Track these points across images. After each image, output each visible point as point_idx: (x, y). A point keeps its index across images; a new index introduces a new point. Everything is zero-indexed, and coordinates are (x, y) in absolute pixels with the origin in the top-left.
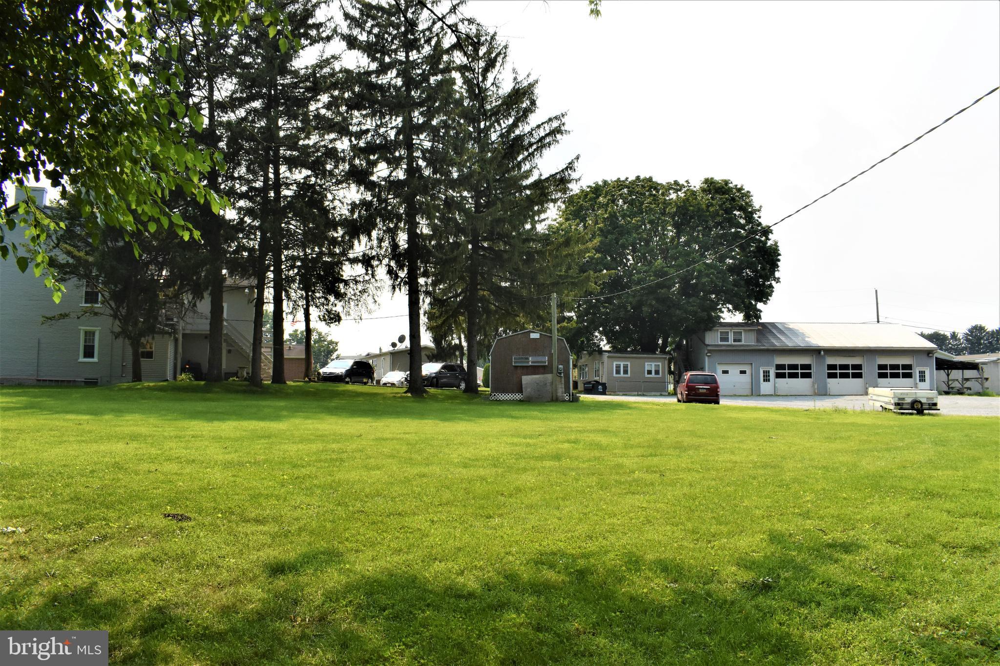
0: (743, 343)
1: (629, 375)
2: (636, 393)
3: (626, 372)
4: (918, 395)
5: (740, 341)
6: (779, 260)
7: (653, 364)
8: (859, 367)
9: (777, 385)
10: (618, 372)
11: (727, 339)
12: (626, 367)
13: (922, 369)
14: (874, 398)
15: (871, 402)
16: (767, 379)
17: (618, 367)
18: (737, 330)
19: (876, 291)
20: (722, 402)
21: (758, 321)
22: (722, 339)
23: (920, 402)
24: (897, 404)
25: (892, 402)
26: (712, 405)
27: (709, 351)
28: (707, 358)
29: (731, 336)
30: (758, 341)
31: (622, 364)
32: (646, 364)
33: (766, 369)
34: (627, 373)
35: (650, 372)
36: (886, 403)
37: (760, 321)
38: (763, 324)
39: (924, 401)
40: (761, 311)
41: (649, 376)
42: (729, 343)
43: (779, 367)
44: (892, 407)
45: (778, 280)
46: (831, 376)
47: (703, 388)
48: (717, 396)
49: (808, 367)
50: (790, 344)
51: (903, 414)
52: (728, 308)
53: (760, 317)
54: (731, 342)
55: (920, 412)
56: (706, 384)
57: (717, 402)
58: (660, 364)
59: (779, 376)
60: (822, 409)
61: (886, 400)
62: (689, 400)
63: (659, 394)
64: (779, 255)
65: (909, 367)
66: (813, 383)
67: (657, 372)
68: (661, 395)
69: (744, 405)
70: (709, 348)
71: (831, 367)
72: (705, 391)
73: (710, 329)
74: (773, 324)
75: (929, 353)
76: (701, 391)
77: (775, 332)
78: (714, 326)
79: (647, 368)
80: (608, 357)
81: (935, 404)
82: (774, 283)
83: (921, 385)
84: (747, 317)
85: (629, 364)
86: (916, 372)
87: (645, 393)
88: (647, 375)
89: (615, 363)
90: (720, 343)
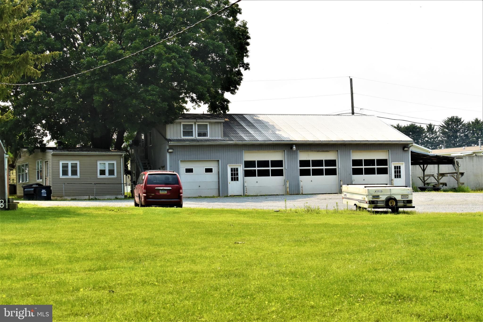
0: (208, 137)
1: (78, 176)
2: (87, 197)
3: (74, 172)
4: (393, 192)
5: (205, 135)
6: (248, 44)
7: (107, 163)
8: (332, 163)
9: (246, 184)
10: (65, 173)
11: (190, 133)
12: (74, 167)
13: (397, 164)
14: (348, 196)
15: (345, 201)
16: (235, 177)
17: (65, 167)
18: (202, 122)
19: (351, 80)
20: (186, 204)
21: (225, 112)
22: (186, 133)
23: (395, 199)
24: (371, 202)
25: (367, 200)
26: (174, 209)
27: (171, 147)
28: (168, 155)
29: (195, 130)
30: (225, 134)
31: (70, 163)
32: (99, 163)
33: (234, 166)
34: (76, 174)
35: (103, 172)
36: (360, 201)
37: (227, 113)
38: (231, 116)
39: (398, 198)
40: (228, 102)
41: (102, 177)
42: (193, 138)
43: (248, 164)
44: (366, 206)
45: (247, 67)
46: (304, 173)
47: (164, 189)
48: (180, 198)
49: (279, 163)
50: (259, 138)
51: (377, 212)
52: (192, 97)
53: (227, 108)
54: (195, 136)
55: (395, 210)
56: (167, 184)
57: (180, 206)
58: (115, 162)
59: (248, 174)
60: (293, 209)
61: (360, 198)
62: (147, 204)
63: (114, 197)
64: (249, 38)
65: (384, 162)
66: (285, 182)
67: (111, 172)
68: (117, 199)
69: (210, 208)
70: (171, 143)
71: (304, 163)
72: (166, 192)
73: (172, 122)
74: (241, 116)
75: (404, 146)
76: (161, 192)
77: (243, 124)
78: (176, 118)
79: (99, 167)
80: (53, 155)
81: (410, 202)
82: (242, 69)
83: (397, 181)
84: (212, 107)
85: (78, 163)
86: (391, 167)
87: (97, 197)
88: (99, 176)
89: (61, 163)
90: (183, 137)
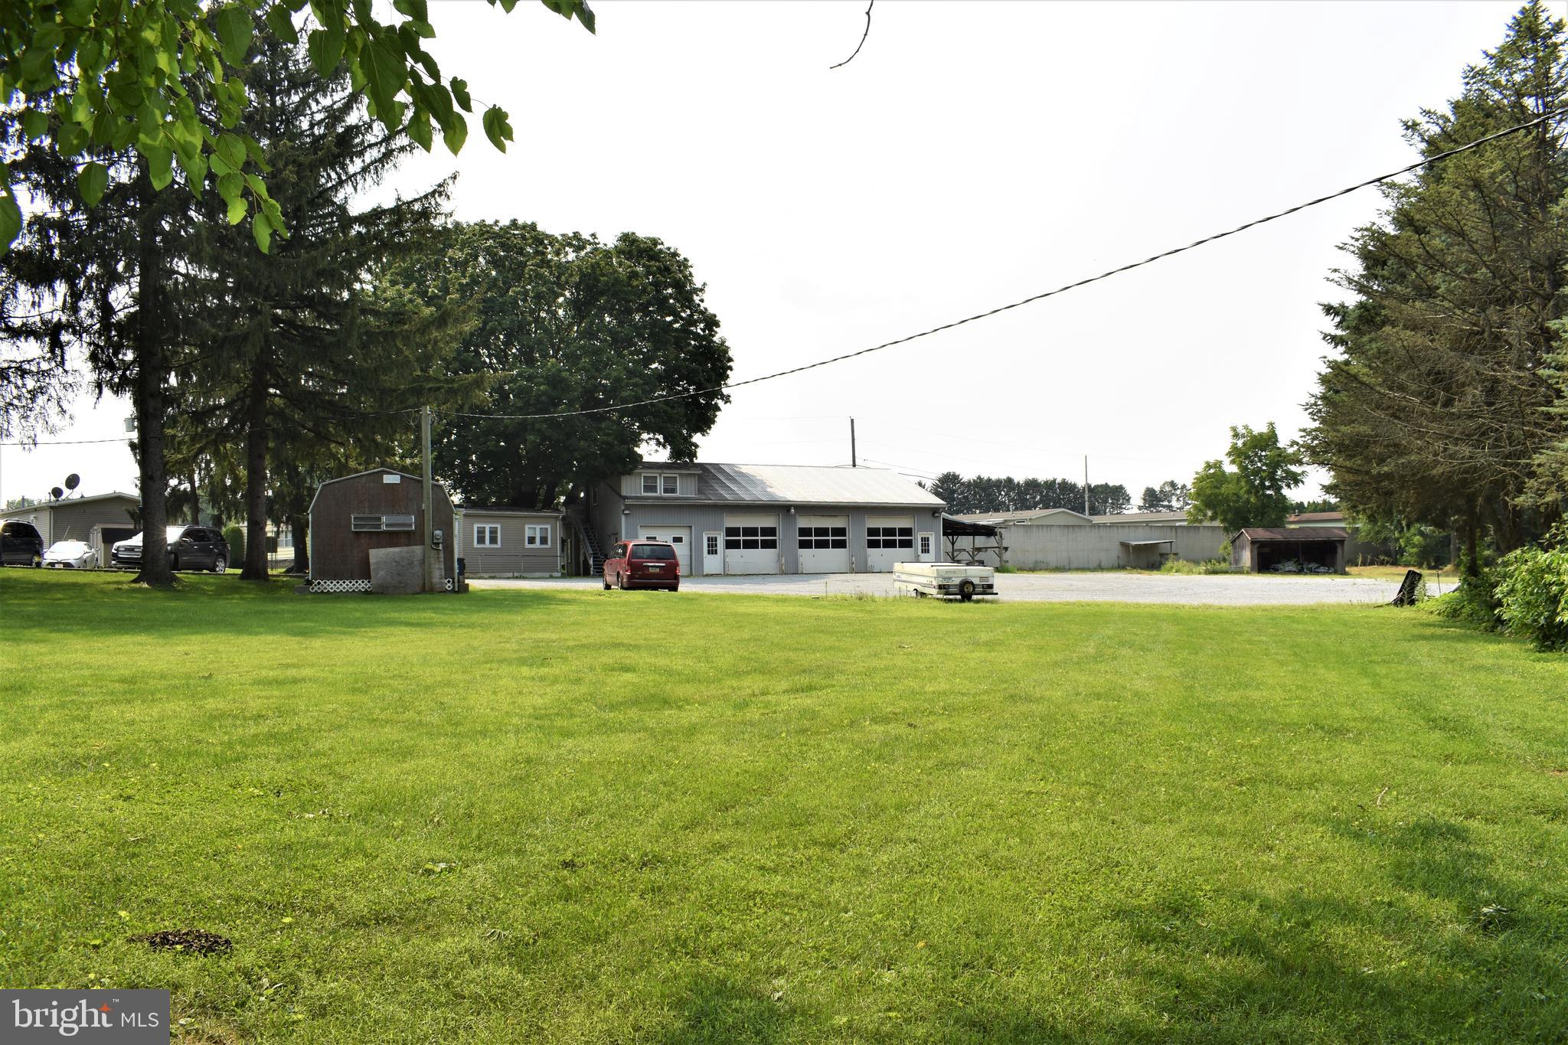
0: (678, 494)
1: (499, 545)
2: (511, 575)
3: (493, 540)
4: (969, 574)
5: (673, 491)
6: (731, 368)
7: (538, 527)
8: (841, 532)
9: (727, 560)
10: (481, 540)
11: (653, 489)
12: (493, 532)
13: (925, 535)
14: (904, 577)
15: (897, 585)
16: (712, 551)
17: (481, 532)
18: (669, 473)
19: (852, 421)
20: (684, 587)
21: (692, 461)
22: (647, 488)
23: (972, 583)
24: (940, 587)
25: (935, 583)
27: (628, 507)
28: (623, 517)
29: (660, 484)
30: (700, 491)
31: (487, 527)
32: (527, 527)
33: (712, 535)
34: (496, 543)
35: (532, 540)
36: (924, 586)
37: (696, 461)
38: (702, 466)
39: (976, 581)
40: (697, 446)
41: (531, 546)
42: (658, 494)
43: (731, 531)
44: (934, 591)
45: (727, 399)
46: (805, 545)
47: (654, 566)
48: (676, 578)
49: (772, 531)
50: (747, 497)
51: (950, 601)
52: (657, 440)
53: (694, 455)
54: (660, 492)
56: (659, 559)
57: (674, 588)
58: (549, 527)
59: (730, 545)
60: (839, 595)
61: (924, 580)
62: (631, 586)
63: (547, 575)
64: (730, 360)
65: (907, 532)
66: (779, 557)
67: (544, 540)
68: (551, 577)
70: (628, 502)
71: (804, 532)
72: (658, 570)
73: (629, 473)
74: (716, 466)
75: (934, 511)
76: (651, 570)
77: (721, 478)
78: (636, 467)
79: (528, 533)
80: (465, 515)
81: (991, 586)
82: (720, 403)
83: (924, 557)
84: (676, 454)
85: (499, 526)
86: (917, 538)
87: (524, 575)
88: (527, 546)
89: (476, 526)
90: (643, 494)
